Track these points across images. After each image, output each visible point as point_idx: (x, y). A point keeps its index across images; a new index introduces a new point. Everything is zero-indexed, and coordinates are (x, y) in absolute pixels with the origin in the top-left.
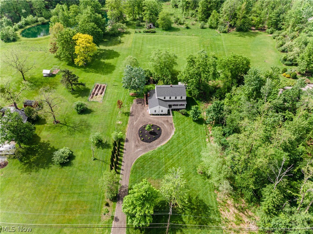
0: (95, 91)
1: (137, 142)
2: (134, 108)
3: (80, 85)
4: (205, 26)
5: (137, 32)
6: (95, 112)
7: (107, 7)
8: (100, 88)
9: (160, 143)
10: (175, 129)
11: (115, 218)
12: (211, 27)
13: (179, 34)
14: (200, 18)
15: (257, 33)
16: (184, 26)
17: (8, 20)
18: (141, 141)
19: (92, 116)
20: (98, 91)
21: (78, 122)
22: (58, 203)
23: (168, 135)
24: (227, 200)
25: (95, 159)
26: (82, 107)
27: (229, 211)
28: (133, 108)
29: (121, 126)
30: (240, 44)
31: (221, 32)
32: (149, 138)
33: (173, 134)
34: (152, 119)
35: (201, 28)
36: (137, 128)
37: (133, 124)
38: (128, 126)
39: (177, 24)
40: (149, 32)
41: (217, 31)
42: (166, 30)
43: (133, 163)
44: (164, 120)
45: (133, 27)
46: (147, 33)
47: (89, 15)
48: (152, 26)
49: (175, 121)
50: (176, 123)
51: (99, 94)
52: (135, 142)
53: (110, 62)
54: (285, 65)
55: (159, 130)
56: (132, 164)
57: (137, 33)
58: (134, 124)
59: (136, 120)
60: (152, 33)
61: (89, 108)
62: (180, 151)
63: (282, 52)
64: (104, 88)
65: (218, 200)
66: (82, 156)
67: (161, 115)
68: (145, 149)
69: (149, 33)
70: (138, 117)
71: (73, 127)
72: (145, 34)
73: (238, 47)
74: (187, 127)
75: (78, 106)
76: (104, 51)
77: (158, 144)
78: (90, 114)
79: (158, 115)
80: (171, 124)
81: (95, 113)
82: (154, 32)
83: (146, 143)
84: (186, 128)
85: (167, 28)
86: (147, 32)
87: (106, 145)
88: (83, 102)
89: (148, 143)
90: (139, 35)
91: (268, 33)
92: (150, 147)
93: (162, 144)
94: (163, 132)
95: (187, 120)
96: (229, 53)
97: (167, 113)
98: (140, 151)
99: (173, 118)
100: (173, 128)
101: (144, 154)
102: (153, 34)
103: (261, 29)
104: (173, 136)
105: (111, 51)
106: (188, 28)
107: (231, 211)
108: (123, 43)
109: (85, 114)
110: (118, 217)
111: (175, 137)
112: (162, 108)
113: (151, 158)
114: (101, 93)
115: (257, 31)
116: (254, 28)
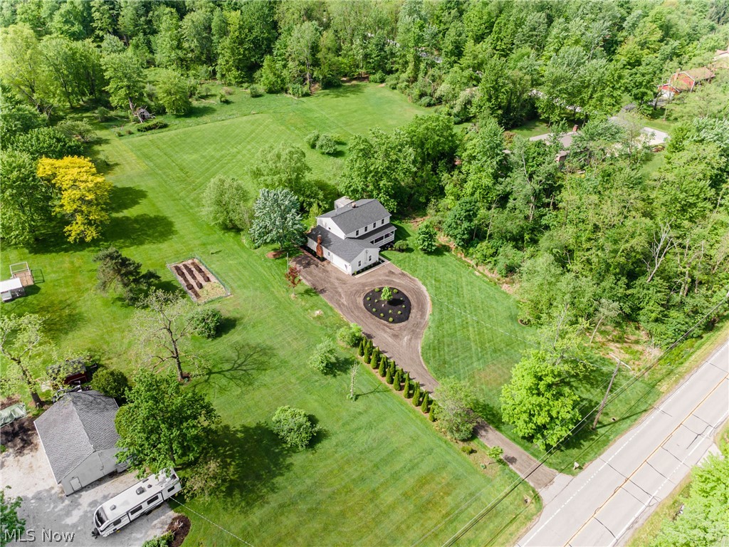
0: (186, 280)
1: (388, 330)
2: (309, 278)
5: (121, 133)
6: (242, 318)
8: (190, 271)
9: (422, 311)
10: (417, 279)
11: (506, 459)
12: (271, 91)
13: (223, 118)
14: (235, 78)
15: (357, 85)
16: (214, 101)
18: (394, 324)
19: (245, 328)
20: (194, 277)
21: (232, 354)
23: (418, 293)
25: (356, 397)
29: (327, 317)
31: (299, 97)
32: (398, 313)
33: (423, 287)
34: (363, 281)
35: (253, 97)
36: (358, 307)
37: (343, 305)
38: (338, 311)
40: (154, 128)
41: (290, 96)
43: (424, 365)
44: (385, 273)
46: (150, 132)
48: (147, 114)
49: (402, 267)
50: (407, 270)
51: (203, 283)
53: (140, 212)
56: (423, 367)
57: (122, 136)
58: (345, 303)
59: (340, 296)
60: (161, 127)
63: (427, 106)
64: (198, 268)
66: (322, 407)
68: (415, 334)
70: (336, 288)
71: (233, 367)
72: (146, 133)
74: (430, 267)
77: (423, 315)
78: (237, 327)
79: (366, 268)
80: (403, 274)
81: (245, 320)
82: (165, 126)
83: (404, 323)
84: (430, 270)
85: (187, 111)
87: (343, 364)
89: (406, 321)
90: (136, 139)
91: (377, 82)
92: (416, 325)
93: (429, 311)
94: (405, 292)
95: (417, 258)
98: (410, 340)
99: (394, 263)
100: (413, 280)
101: (421, 342)
102: (166, 129)
103: (360, 77)
104: (427, 290)
106: (227, 101)
108: (117, 164)
109: (226, 332)
110: (509, 455)
111: (433, 291)
113: (440, 341)
114: (207, 279)
115: (354, 82)
116: (345, 79)
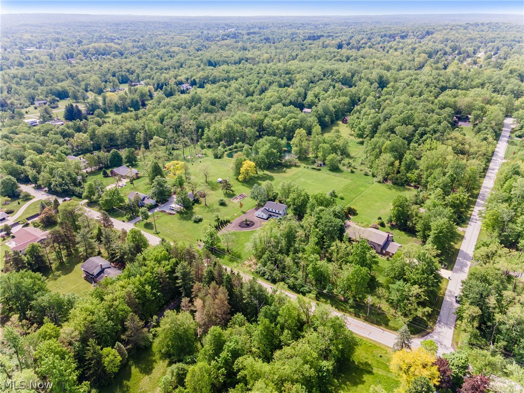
1: (236, 226)
4: (369, 173)
5: (306, 167)
8: (242, 196)
12: (373, 176)
16: (350, 170)
19: (225, 208)
21: (215, 208)
25: (210, 225)
26: (222, 201)
28: (250, 211)
31: (376, 181)
32: (243, 226)
33: (259, 228)
35: (364, 175)
36: (242, 220)
39: (346, 167)
42: (330, 170)
44: (261, 221)
48: (322, 165)
55: (253, 224)
61: (227, 204)
64: (244, 197)
65: (249, 258)
67: (262, 218)
70: (248, 215)
71: (211, 209)
72: (312, 170)
75: (220, 200)
76: (267, 176)
77: (245, 230)
79: (260, 218)
82: (320, 170)
83: (241, 227)
85: (332, 169)
86: (314, 169)
88: (224, 199)
90: (306, 170)
92: (240, 230)
94: (254, 226)
97: (265, 218)
102: (318, 171)
105: (272, 176)
106: (352, 172)
108: (286, 173)
112: (263, 214)
113: (236, 233)
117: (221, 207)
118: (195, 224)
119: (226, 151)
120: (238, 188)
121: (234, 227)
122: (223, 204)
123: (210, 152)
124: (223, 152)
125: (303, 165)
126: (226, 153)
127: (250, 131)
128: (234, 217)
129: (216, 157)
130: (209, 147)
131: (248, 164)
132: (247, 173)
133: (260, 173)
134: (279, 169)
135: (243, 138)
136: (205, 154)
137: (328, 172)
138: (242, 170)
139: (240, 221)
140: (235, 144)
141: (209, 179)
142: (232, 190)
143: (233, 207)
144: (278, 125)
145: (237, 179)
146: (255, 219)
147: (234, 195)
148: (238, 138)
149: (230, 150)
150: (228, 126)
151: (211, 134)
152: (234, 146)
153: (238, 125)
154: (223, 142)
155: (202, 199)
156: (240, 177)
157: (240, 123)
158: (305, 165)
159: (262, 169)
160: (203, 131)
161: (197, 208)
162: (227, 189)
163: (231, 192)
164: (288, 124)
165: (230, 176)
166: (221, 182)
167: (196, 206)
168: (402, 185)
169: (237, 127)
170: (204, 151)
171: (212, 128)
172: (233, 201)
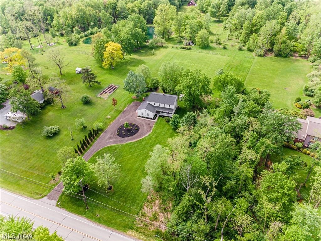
0: (107, 90)
1: (112, 135)
2: (129, 109)
3: (96, 83)
4: (243, 48)
5: (174, 47)
7: (154, 24)
8: (112, 88)
9: (131, 139)
10: (152, 131)
12: (249, 50)
13: (212, 53)
15: (297, 60)
16: (221, 47)
17: (78, 29)
18: (116, 135)
19: (91, 108)
20: (109, 90)
22: (29, 162)
23: (142, 135)
24: (157, 199)
25: (72, 140)
26: (86, 99)
27: (152, 208)
28: (127, 108)
29: (108, 120)
30: (269, 69)
31: (256, 56)
32: (124, 134)
33: (147, 135)
34: (137, 120)
35: (238, 50)
36: (120, 124)
38: (114, 121)
39: (217, 44)
41: (253, 54)
42: (202, 48)
43: (99, 150)
44: (147, 123)
45: (174, 43)
47: (130, 29)
48: (191, 44)
49: (156, 126)
50: (155, 128)
51: (108, 93)
52: (111, 135)
54: (305, 95)
55: (137, 129)
58: (120, 121)
59: (124, 118)
61: (93, 101)
62: (143, 150)
64: (115, 89)
65: (148, 197)
66: (65, 135)
67: (147, 118)
68: (115, 142)
69: (184, 50)
70: (127, 116)
72: (181, 49)
73: (266, 71)
74: (164, 133)
75: (83, 97)
76: (135, 60)
77: (128, 140)
78: (91, 106)
79: (145, 117)
80: (151, 127)
82: (190, 49)
83: (120, 137)
84: (162, 133)
85: (203, 47)
86: (184, 48)
88: (88, 96)
89: (121, 138)
91: (310, 62)
92: (121, 141)
93: (132, 141)
94: (139, 132)
95: (166, 127)
96: (251, 76)
97: (152, 118)
98: (111, 142)
99: (156, 122)
100: (150, 131)
101: (112, 145)
102: (188, 50)
103: (305, 56)
104: (146, 137)
105: (142, 60)
106: (225, 48)
107: (154, 209)
108: (156, 55)
112: (148, 112)
113: (115, 149)
114: (110, 93)
116: (297, 55)
117: (86, 107)
118: (49, 142)
119: (81, 38)
120: (105, 78)
121: (110, 138)
122: (87, 102)
123: (63, 40)
124: (79, 39)
125: (170, 45)
126: (82, 40)
127: (104, 15)
128: (108, 121)
129: (71, 44)
130: (62, 35)
131: (113, 47)
132: (112, 58)
133: (128, 57)
134: (146, 51)
135: (99, 23)
136: (58, 43)
137: (200, 50)
138: (106, 54)
139: (117, 126)
140: (90, 30)
141: (65, 70)
142: (97, 82)
143: (103, 106)
144: (133, 7)
145: (101, 67)
146: (138, 121)
147: (100, 88)
148: (92, 23)
149: (86, 36)
150: (79, 10)
151: (62, 21)
152: (89, 32)
153: (90, 8)
154: (77, 28)
155: (57, 99)
156: (104, 64)
157: (92, 7)
158: (173, 45)
159: (129, 53)
160: (52, 18)
161: (50, 113)
162: (90, 81)
163: (96, 84)
164: (142, 6)
165: (90, 64)
166: (80, 73)
167: (49, 110)
168: (286, 56)
169: (90, 11)
170: (55, 39)
171: (61, 14)
172: (101, 96)
